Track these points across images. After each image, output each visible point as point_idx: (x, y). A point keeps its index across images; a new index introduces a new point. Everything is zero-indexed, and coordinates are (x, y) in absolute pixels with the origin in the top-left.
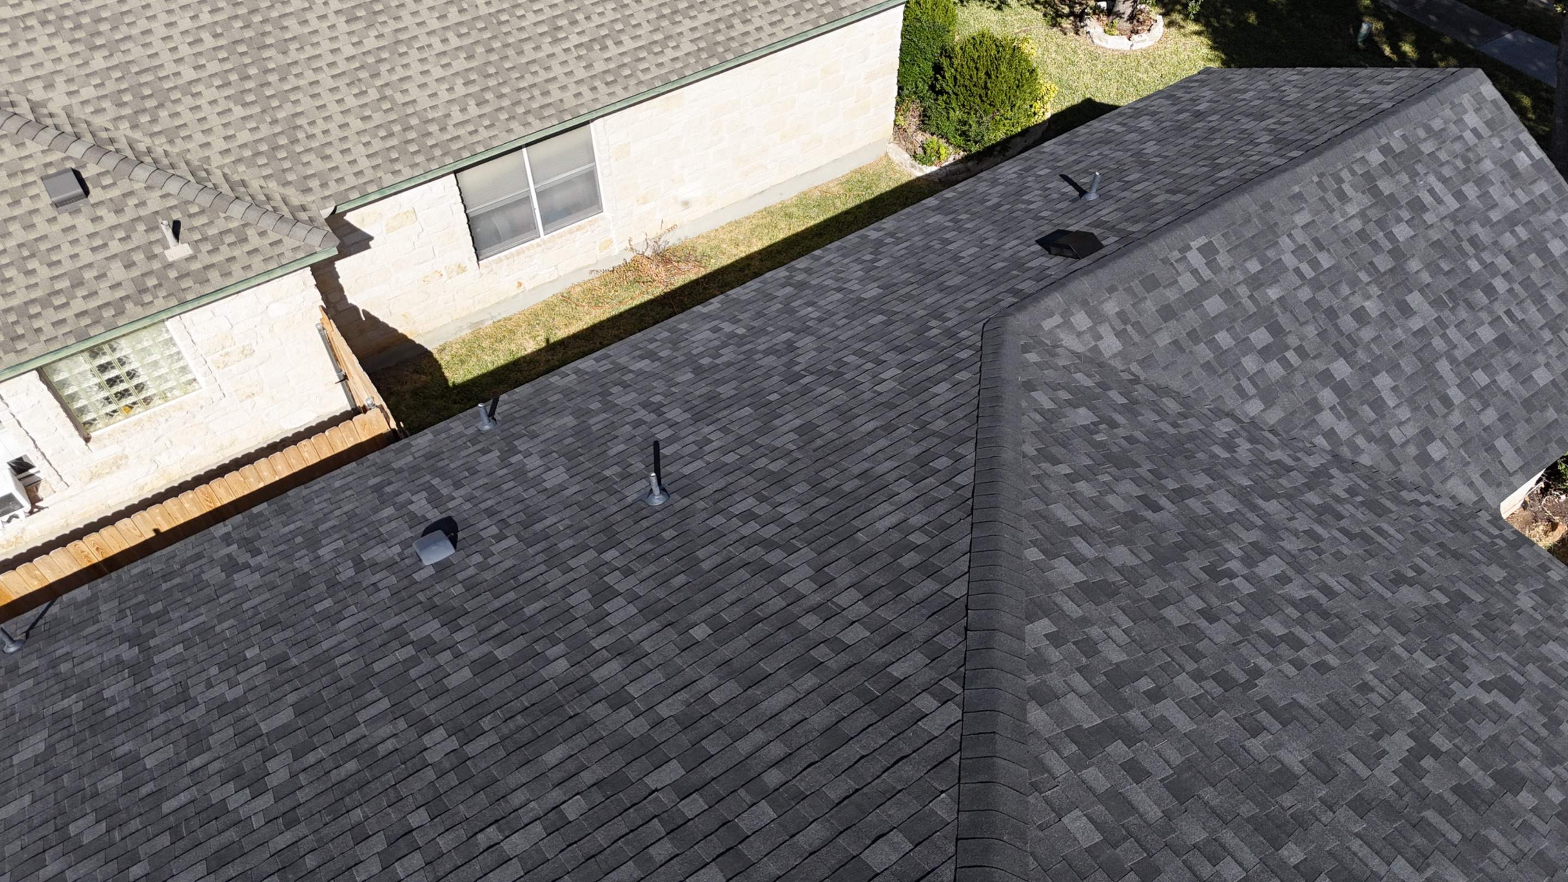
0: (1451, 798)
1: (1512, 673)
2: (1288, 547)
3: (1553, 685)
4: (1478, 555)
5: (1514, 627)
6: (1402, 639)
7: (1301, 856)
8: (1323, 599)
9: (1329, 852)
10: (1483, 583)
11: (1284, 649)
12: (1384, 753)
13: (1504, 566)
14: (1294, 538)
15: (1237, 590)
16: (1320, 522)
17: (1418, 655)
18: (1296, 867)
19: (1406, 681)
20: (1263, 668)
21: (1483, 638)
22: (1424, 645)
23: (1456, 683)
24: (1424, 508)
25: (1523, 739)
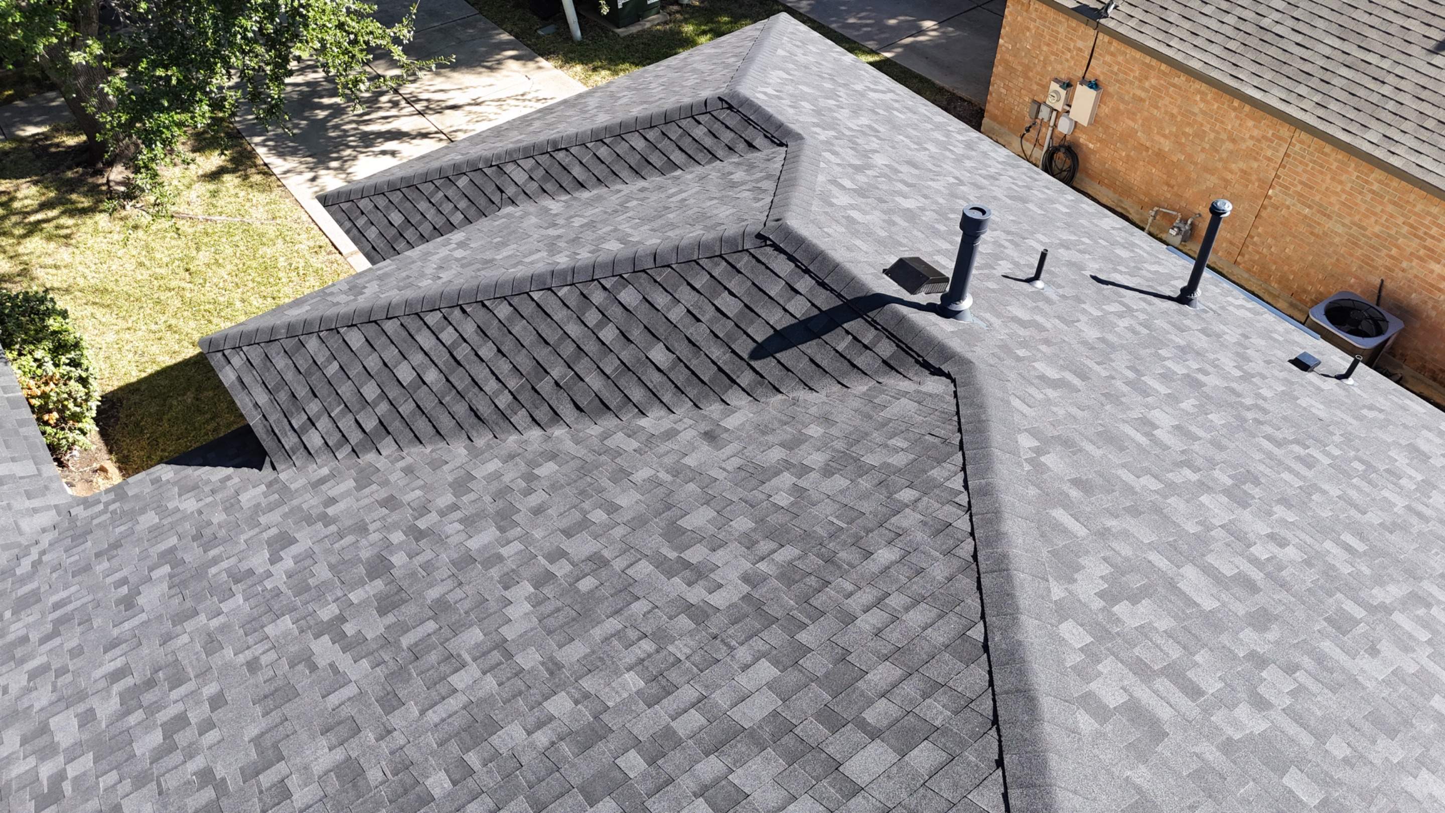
0: (390, 619)
1: (265, 536)
2: (44, 702)
3: (286, 509)
4: (123, 528)
5: (215, 521)
6: (202, 618)
7: (442, 775)
8: (129, 681)
9: (441, 744)
10: (156, 533)
11: (182, 738)
12: (332, 665)
13: (143, 511)
14: (34, 694)
15: (84, 774)
16: (22, 661)
17: (225, 607)
18: (454, 783)
19: (253, 625)
20: (202, 766)
21: (221, 548)
22: (215, 599)
23: (265, 583)
24: (45, 558)
25: (337, 546)
